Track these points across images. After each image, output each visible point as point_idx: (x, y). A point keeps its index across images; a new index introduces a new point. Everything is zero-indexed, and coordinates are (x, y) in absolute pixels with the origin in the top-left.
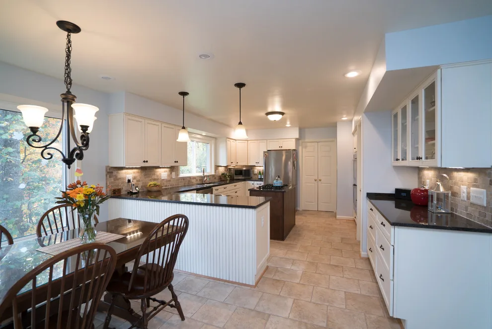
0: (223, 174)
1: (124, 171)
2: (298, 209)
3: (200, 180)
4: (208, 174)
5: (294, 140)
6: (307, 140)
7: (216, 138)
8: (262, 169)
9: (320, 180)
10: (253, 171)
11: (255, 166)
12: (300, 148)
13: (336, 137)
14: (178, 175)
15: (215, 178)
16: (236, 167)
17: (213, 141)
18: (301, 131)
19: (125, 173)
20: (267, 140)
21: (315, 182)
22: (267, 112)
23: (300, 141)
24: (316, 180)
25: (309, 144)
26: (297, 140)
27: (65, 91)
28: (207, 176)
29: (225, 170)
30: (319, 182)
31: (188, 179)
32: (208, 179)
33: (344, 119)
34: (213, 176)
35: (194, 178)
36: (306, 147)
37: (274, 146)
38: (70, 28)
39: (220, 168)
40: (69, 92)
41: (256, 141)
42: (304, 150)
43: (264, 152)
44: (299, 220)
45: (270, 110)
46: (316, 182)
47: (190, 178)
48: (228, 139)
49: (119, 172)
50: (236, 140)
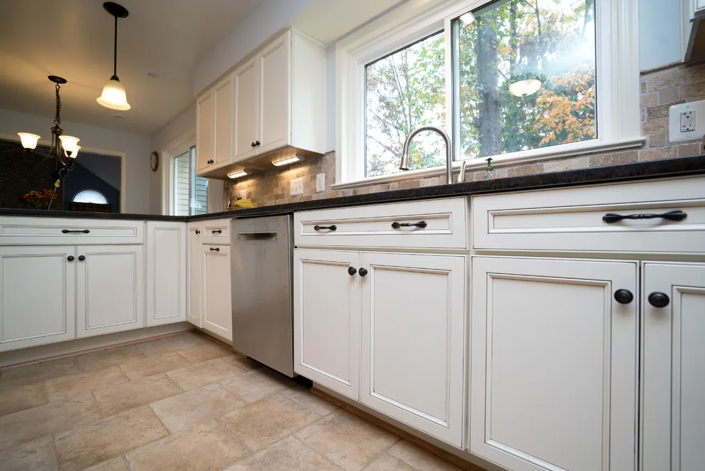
27: (54, 126)
38: (59, 80)
40: (57, 127)
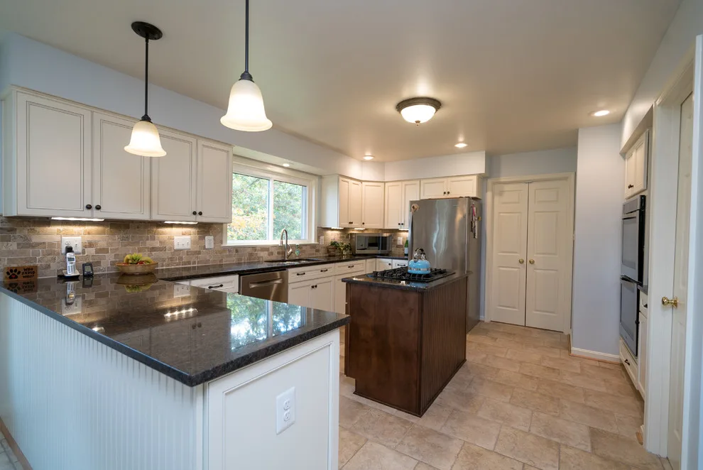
0: (333, 244)
1: (54, 228)
2: (482, 318)
3: (278, 253)
4: (297, 243)
5: (475, 178)
6: (503, 179)
7: (320, 177)
8: (407, 235)
9: (532, 262)
10: (396, 240)
11: (397, 231)
12: (489, 195)
13: (574, 167)
14: (221, 242)
15: (317, 251)
16: (366, 232)
17: (314, 181)
18: (492, 160)
19: (59, 232)
20: (420, 180)
21: (520, 266)
22: (401, 100)
23: (490, 182)
24: (521, 262)
25: (507, 187)
26: (482, 179)
28: (293, 246)
29: (341, 237)
30: (530, 267)
31: (249, 250)
32: (297, 253)
33: (600, 114)
34: (312, 246)
35: (264, 249)
36: (501, 193)
37: (433, 191)
39: (329, 232)
41: (400, 183)
42: (497, 199)
43: (412, 202)
44: (477, 349)
45: (406, 94)
46: (522, 267)
47: (254, 248)
48: (341, 178)
49: (38, 229)
50: (361, 181)
